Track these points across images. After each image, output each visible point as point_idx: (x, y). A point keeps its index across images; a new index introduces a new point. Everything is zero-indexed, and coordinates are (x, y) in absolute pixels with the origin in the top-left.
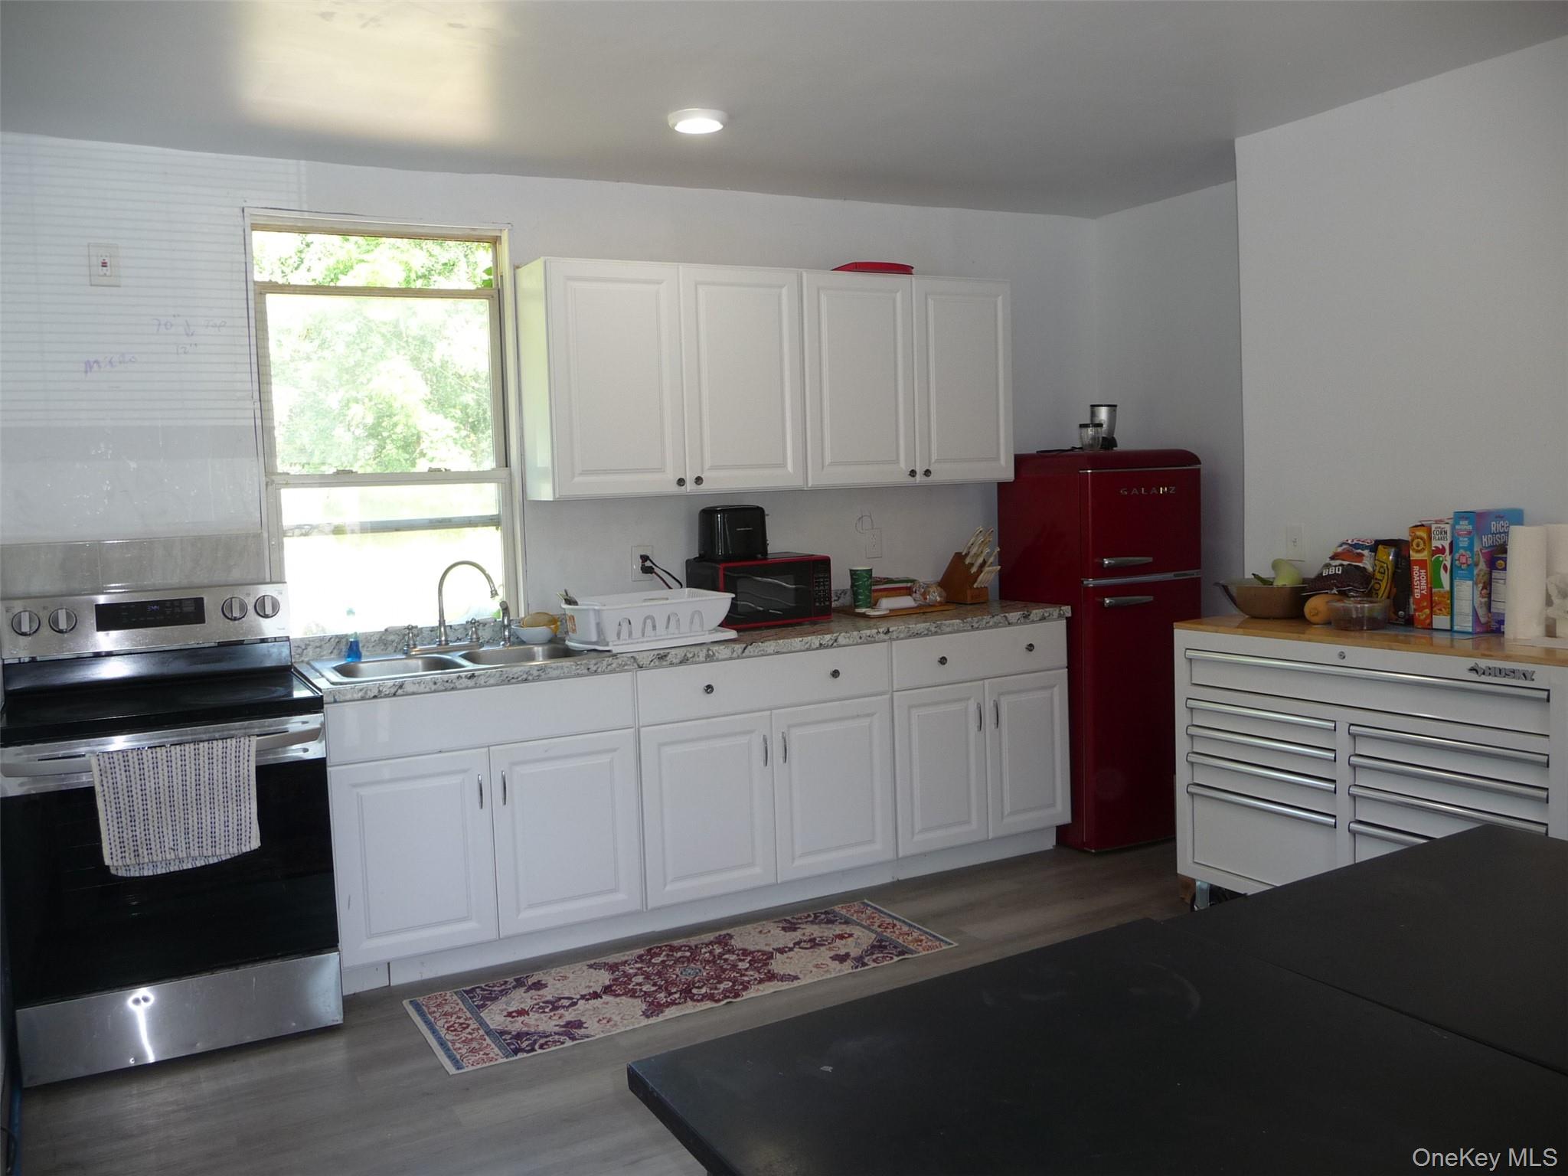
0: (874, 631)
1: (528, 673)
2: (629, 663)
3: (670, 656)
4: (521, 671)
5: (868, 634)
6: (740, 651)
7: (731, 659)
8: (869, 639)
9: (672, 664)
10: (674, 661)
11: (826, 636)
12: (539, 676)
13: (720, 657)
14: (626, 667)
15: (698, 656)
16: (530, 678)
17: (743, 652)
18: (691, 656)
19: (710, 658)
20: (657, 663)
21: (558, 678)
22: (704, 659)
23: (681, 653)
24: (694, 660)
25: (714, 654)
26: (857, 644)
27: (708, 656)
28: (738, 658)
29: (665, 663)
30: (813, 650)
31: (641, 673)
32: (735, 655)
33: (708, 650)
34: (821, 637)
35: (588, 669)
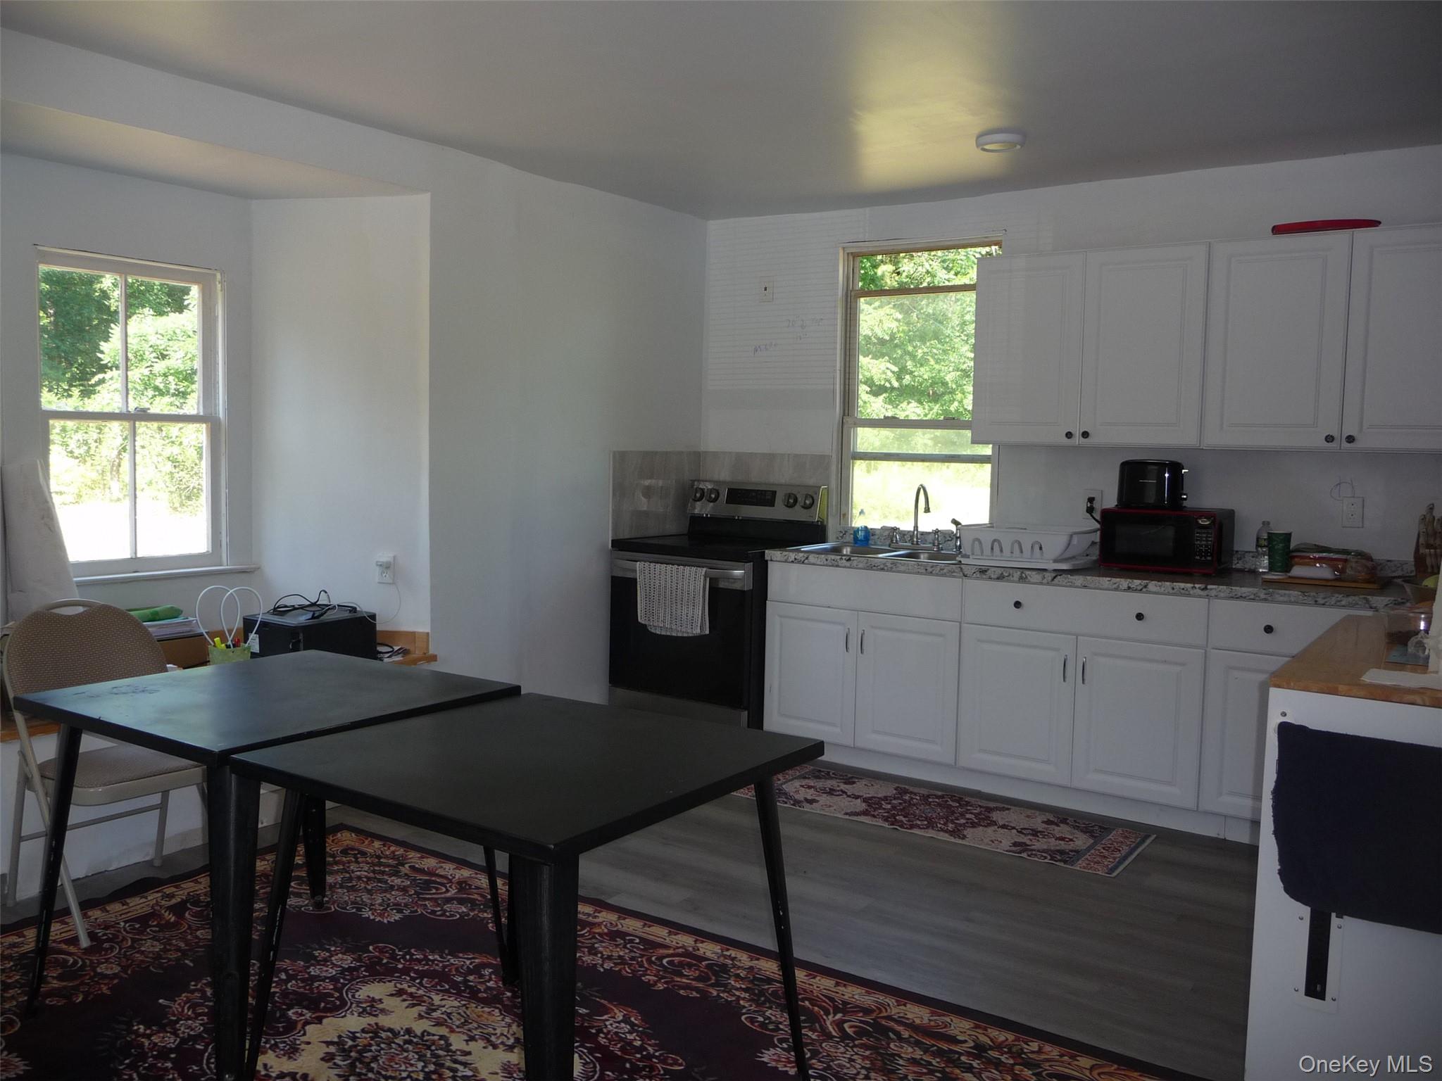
0: (1190, 585)
1: (884, 564)
2: (956, 571)
3: (989, 572)
4: (880, 562)
5: (1182, 587)
6: (1050, 578)
7: (1041, 583)
8: (1182, 591)
9: (990, 578)
10: (992, 576)
11: (1135, 581)
12: (892, 568)
13: (1032, 580)
14: (954, 574)
15: (1013, 576)
16: (886, 568)
17: (1053, 580)
18: (1007, 575)
19: (1022, 579)
20: (978, 576)
21: (904, 572)
22: (1018, 579)
23: (999, 571)
24: (1009, 578)
25: (1026, 577)
26: (1169, 594)
27: (1021, 578)
28: (1048, 584)
29: (984, 577)
30: (1121, 590)
31: (967, 581)
32: (1045, 581)
33: (1022, 573)
34: (1131, 581)
35: (926, 570)
